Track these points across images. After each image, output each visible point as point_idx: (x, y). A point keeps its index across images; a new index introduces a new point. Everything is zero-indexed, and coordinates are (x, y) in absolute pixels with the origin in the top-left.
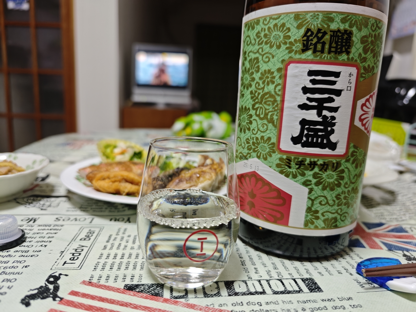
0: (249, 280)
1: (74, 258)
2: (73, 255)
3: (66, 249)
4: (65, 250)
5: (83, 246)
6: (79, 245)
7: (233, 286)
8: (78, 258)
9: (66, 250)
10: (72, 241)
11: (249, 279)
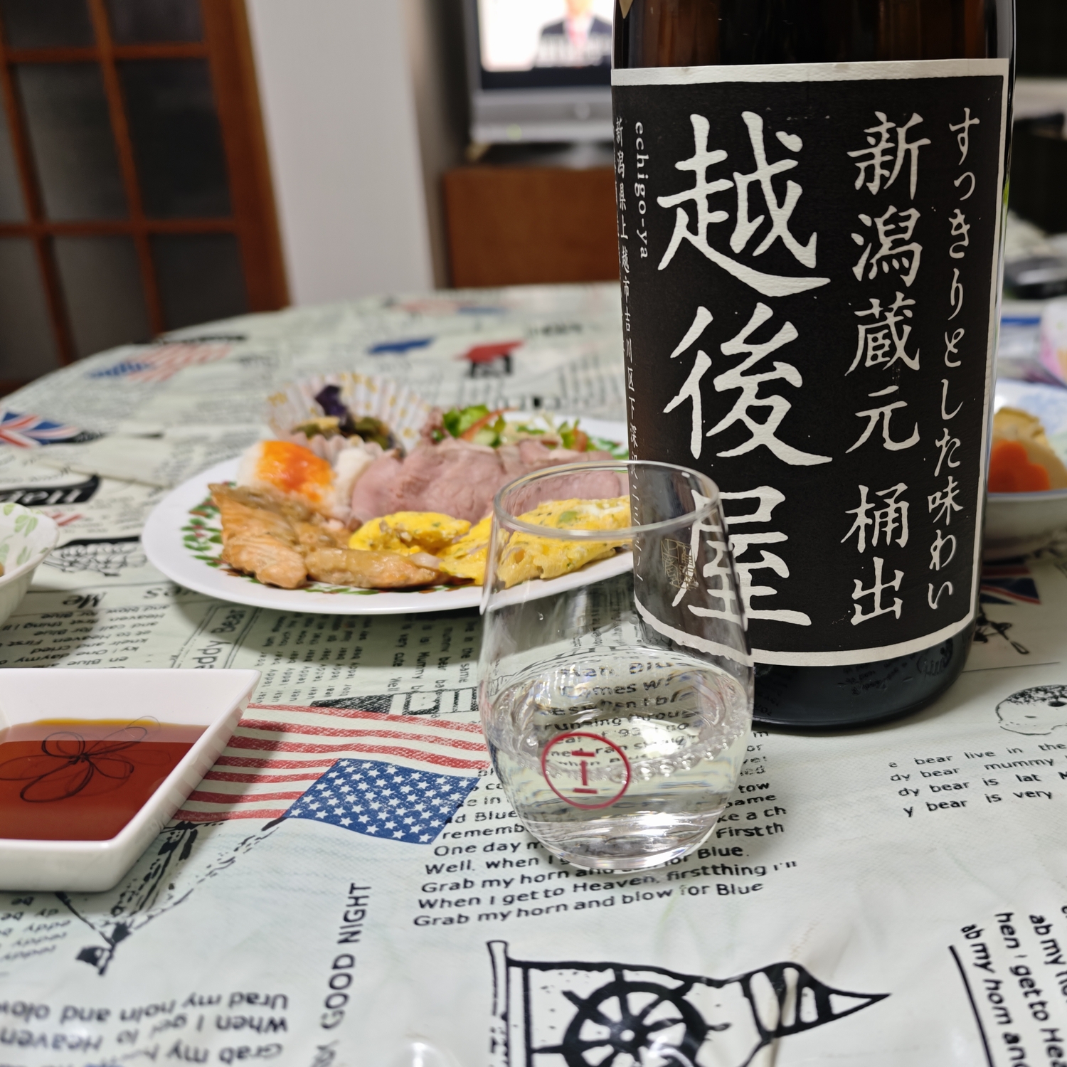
3: (181, 650)
4: (180, 653)
9: (183, 653)
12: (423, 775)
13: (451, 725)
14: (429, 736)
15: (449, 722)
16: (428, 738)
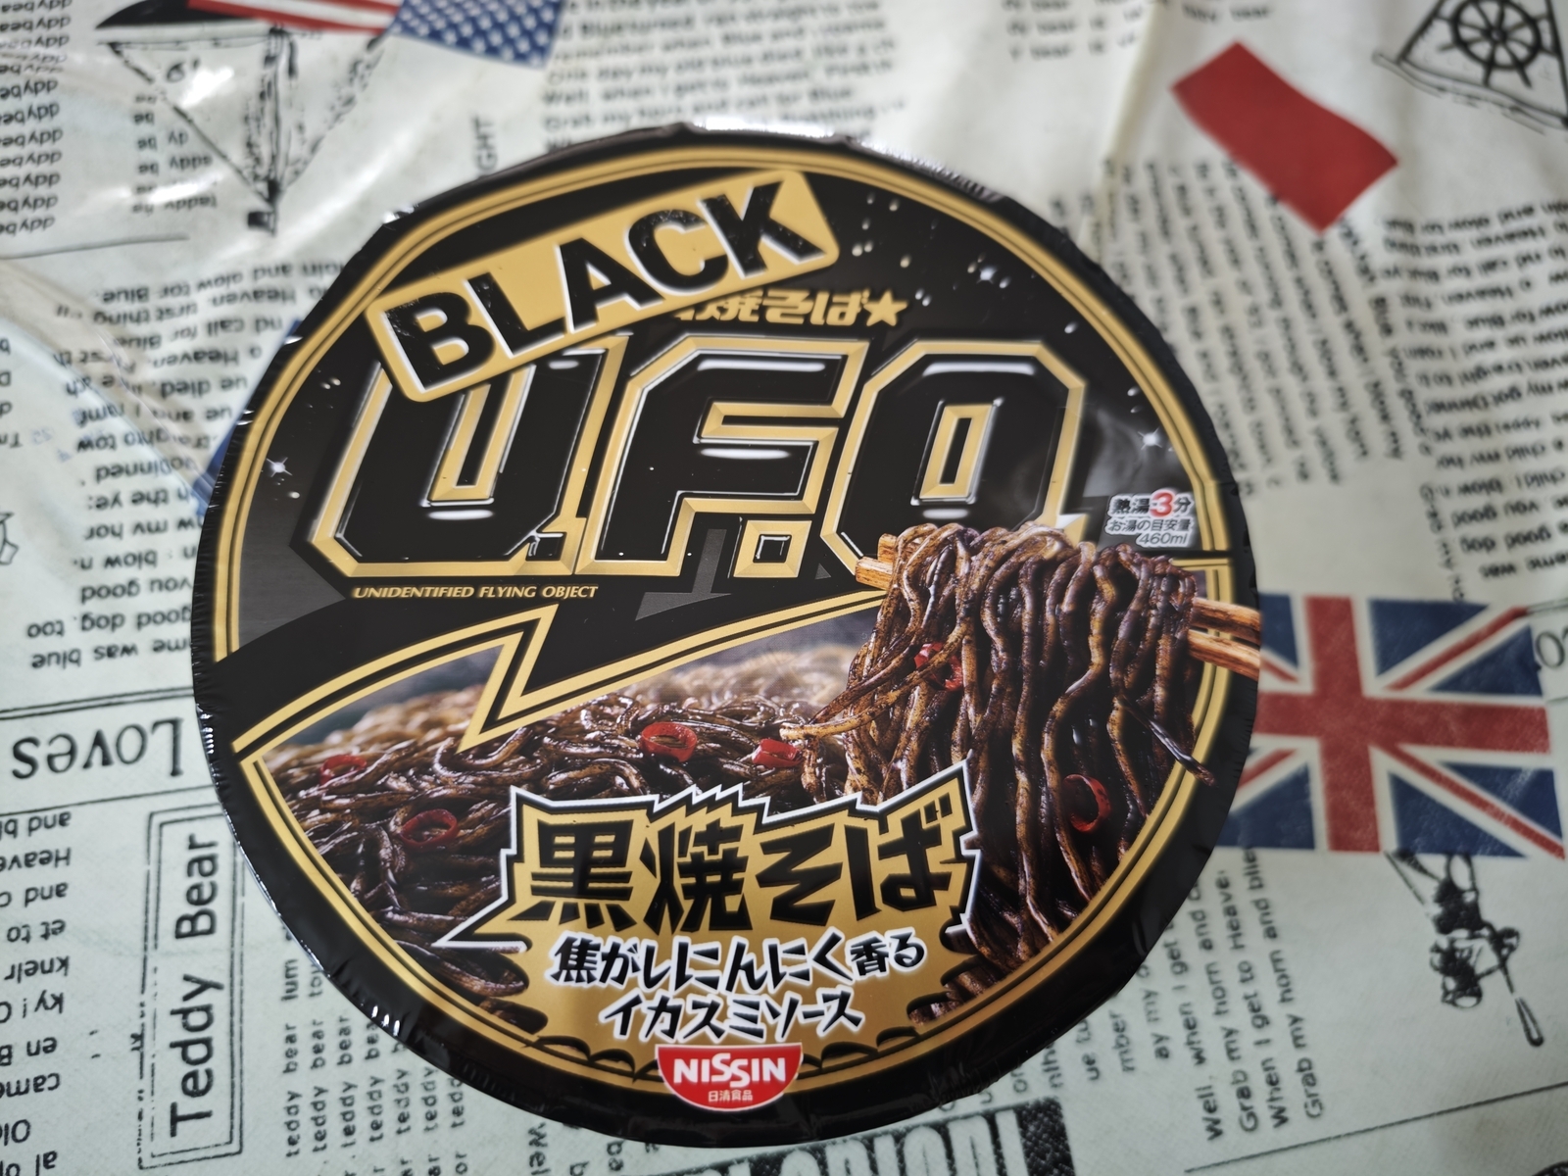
1: (194, 1075)
2: (185, 1057)
3: (142, 1016)
4: (143, 1025)
5: (204, 986)
6: (187, 978)
8: (209, 1073)
9: (148, 1020)
10: (146, 948)
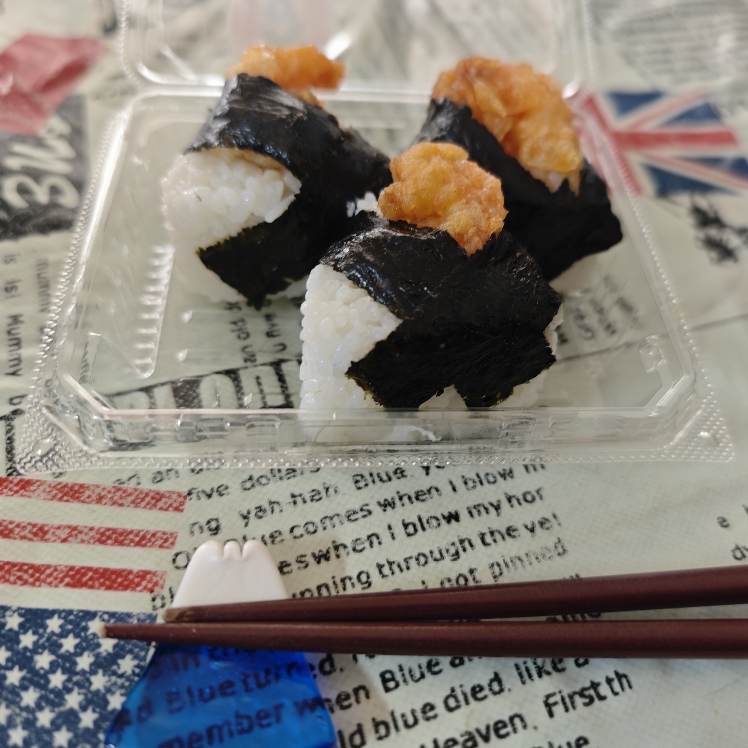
0: (246, 367)
7: (198, 396)
11: (249, 364)
12: (65, 618)
13: (87, 493)
14: (59, 528)
15: (82, 486)
16: (58, 532)
